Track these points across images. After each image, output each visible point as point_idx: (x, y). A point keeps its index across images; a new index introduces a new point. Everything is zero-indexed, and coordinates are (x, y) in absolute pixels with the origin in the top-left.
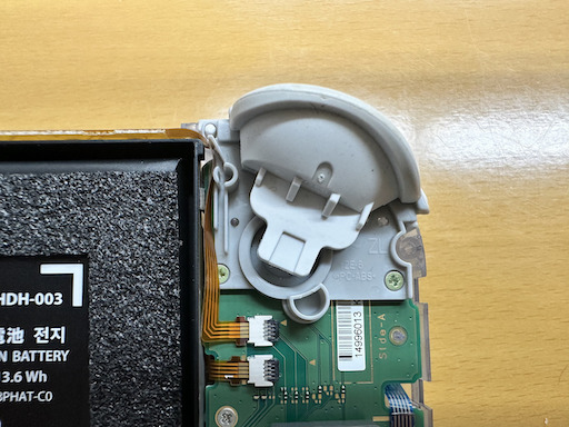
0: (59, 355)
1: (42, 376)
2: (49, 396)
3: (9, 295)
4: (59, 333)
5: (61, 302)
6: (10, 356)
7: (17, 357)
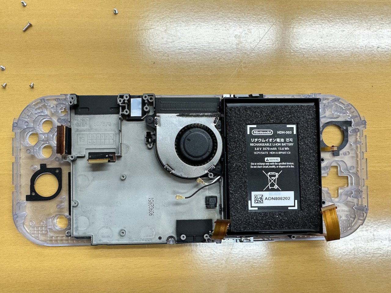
0: (292, 144)
1: (288, 149)
2: (290, 153)
3: (280, 132)
4: (291, 140)
5: (291, 133)
6: (281, 144)
7: (283, 144)
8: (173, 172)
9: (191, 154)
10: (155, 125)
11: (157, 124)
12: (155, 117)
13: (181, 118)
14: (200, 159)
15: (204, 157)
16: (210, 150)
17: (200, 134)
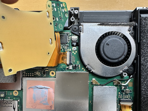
8: (93, 71)
9: (109, 56)
10: (80, 33)
11: (81, 32)
12: (80, 26)
13: (101, 26)
14: (116, 61)
15: (120, 59)
16: (125, 54)
17: (117, 40)
